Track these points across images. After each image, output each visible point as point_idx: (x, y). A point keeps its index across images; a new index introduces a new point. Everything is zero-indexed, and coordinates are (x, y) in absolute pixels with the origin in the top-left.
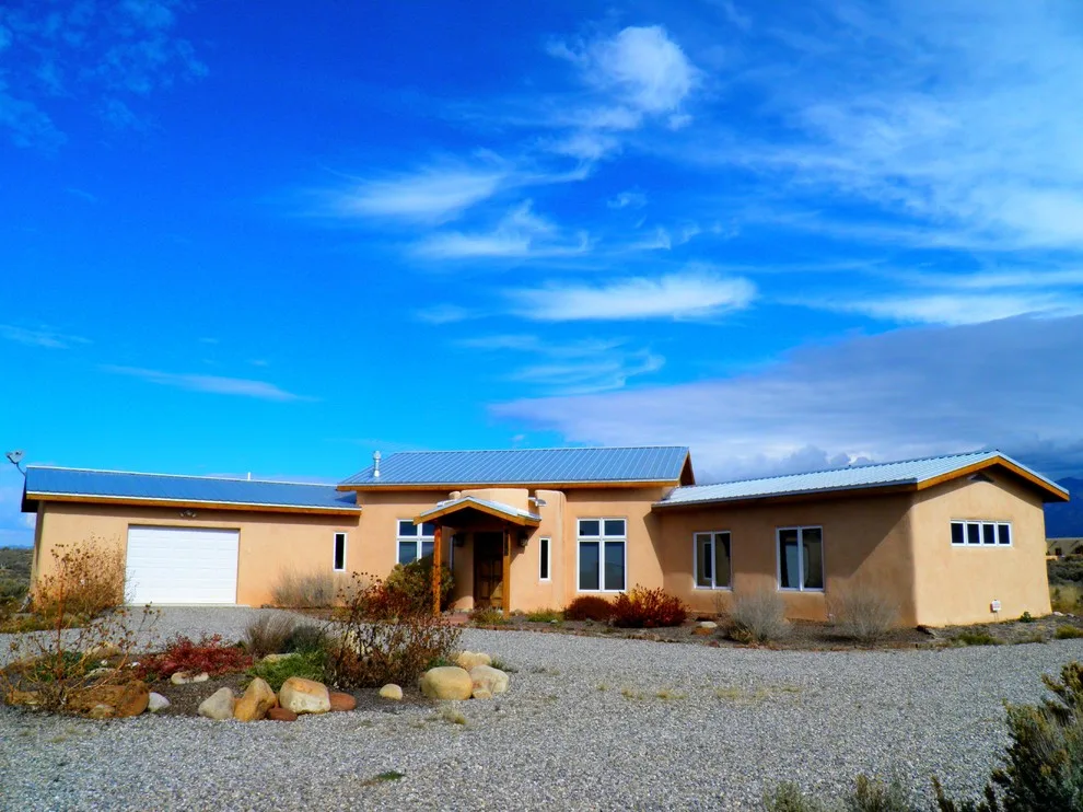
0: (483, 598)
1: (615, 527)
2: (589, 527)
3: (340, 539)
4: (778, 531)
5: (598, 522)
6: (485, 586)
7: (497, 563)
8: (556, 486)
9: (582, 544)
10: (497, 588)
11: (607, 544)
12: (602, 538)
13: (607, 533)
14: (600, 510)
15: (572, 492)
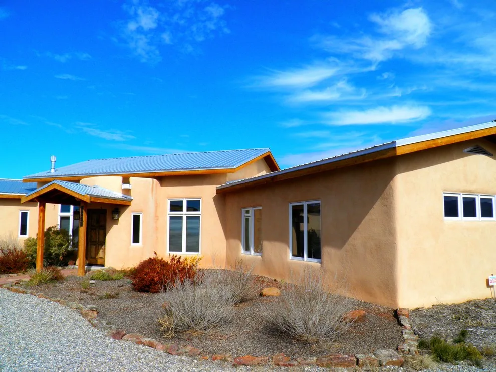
0: (92, 258)
1: (194, 205)
2: (176, 206)
3: (24, 216)
4: (290, 206)
5: (182, 201)
6: (93, 249)
7: (101, 232)
8: (151, 175)
9: (171, 218)
10: (101, 250)
11: (188, 218)
12: (185, 213)
13: (188, 210)
14: (183, 193)
15: (163, 179)
